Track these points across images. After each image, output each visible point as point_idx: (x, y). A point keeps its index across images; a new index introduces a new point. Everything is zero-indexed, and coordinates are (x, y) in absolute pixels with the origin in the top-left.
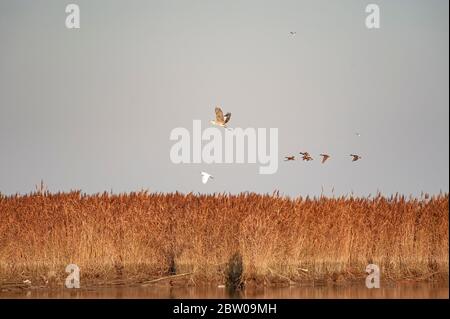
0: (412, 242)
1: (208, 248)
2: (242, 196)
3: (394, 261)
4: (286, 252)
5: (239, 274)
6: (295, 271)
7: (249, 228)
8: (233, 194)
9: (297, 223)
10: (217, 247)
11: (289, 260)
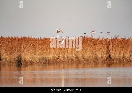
0: (71, 51)
1: (11, 53)
2: (21, 37)
3: (66, 56)
4: (34, 54)
5: (21, 60)
6: (37, 59)
7: (24, 47)
8: (18, 37)
9: (38, 45)
10: (14, 52)
11: (36, 56)
